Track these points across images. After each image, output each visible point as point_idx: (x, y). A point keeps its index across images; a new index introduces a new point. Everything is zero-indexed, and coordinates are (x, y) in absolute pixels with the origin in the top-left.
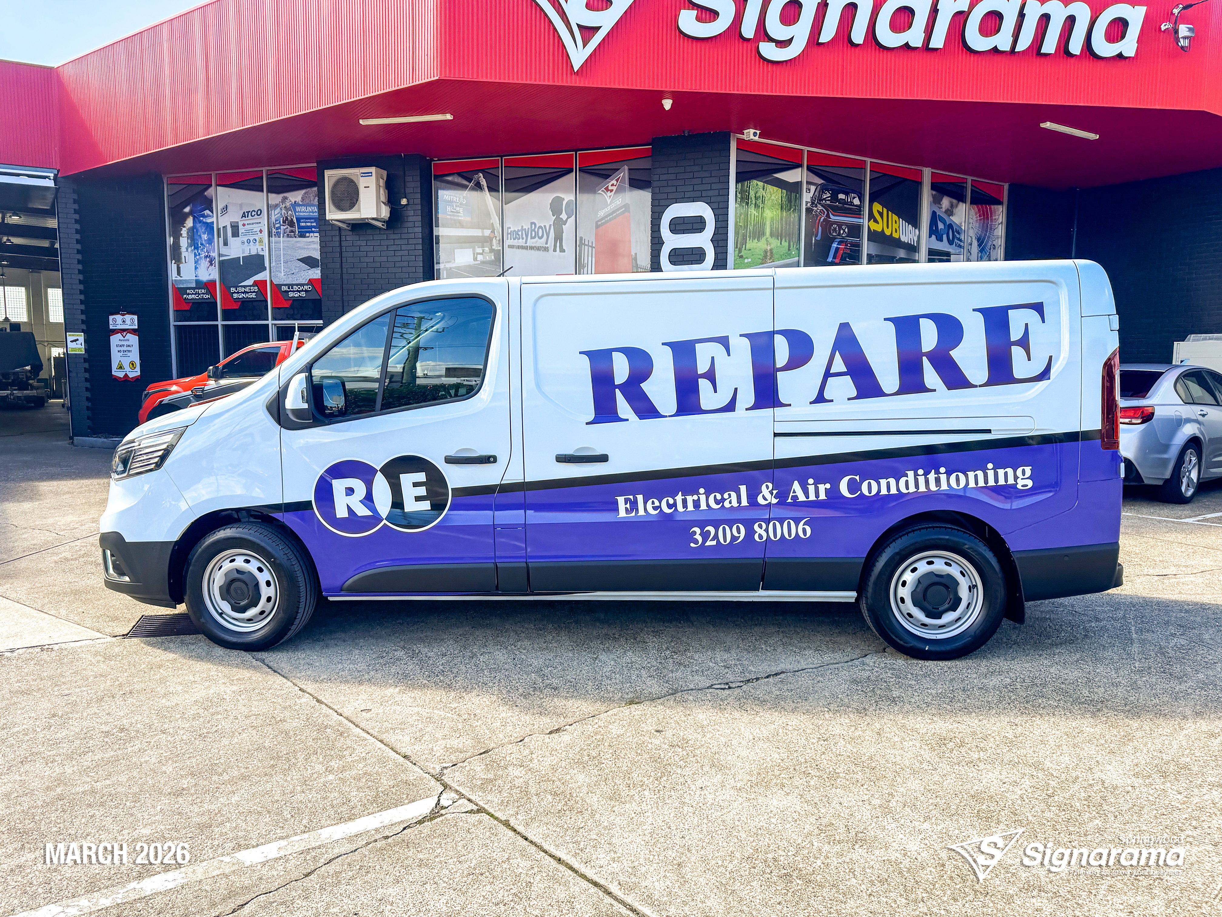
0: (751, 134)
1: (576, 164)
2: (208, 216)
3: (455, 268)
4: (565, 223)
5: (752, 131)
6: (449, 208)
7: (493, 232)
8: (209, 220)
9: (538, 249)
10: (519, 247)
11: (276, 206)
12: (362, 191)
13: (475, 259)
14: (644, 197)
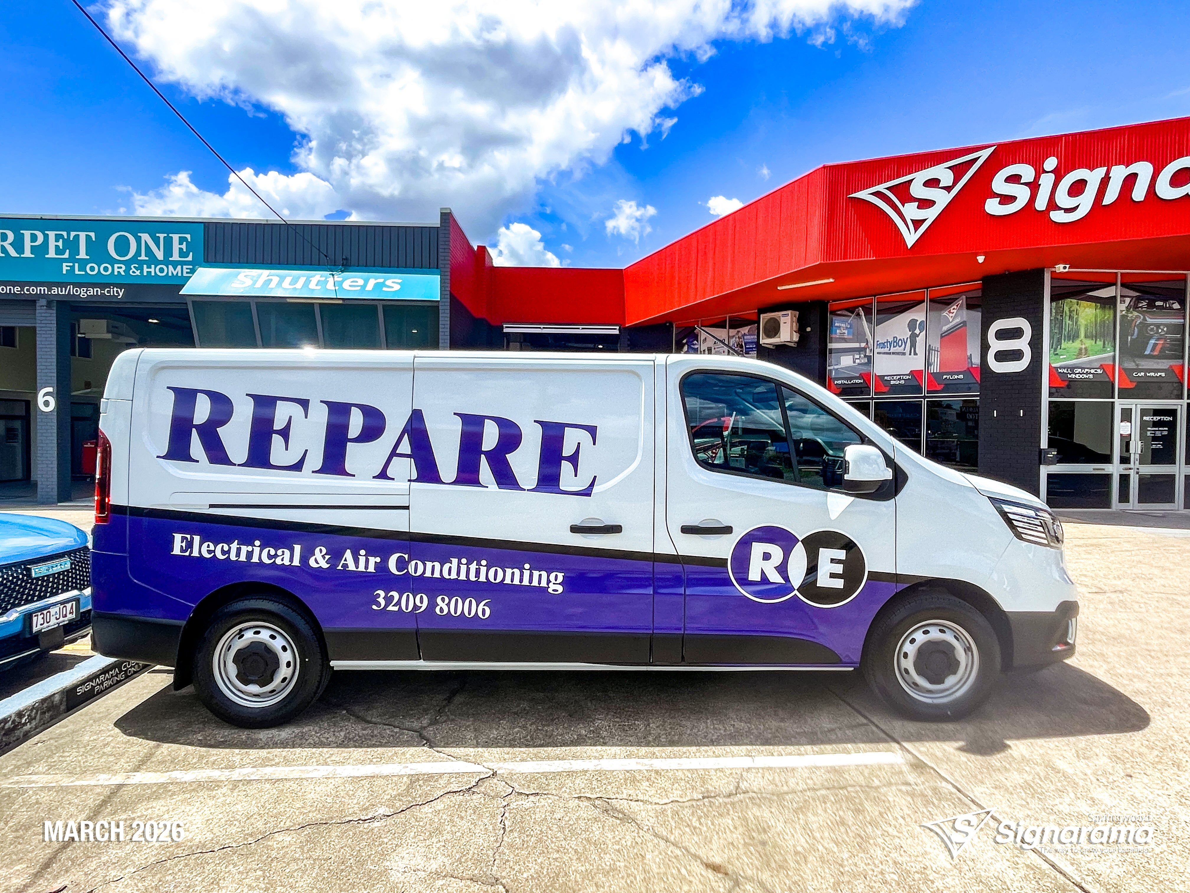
0: (1060, 268)
1: (927, 298)
2: (696, 344)
3: (841, 368)
4: (918, 336)
5: (1062, 266)
6: (838, 331)
7: (867, 344)
8: (696, 347)
9: (898, 353)
10: (884, 353)
11: (733, 336)
12: (782, 325)
13: (854, 362)
14: (977, 315)
